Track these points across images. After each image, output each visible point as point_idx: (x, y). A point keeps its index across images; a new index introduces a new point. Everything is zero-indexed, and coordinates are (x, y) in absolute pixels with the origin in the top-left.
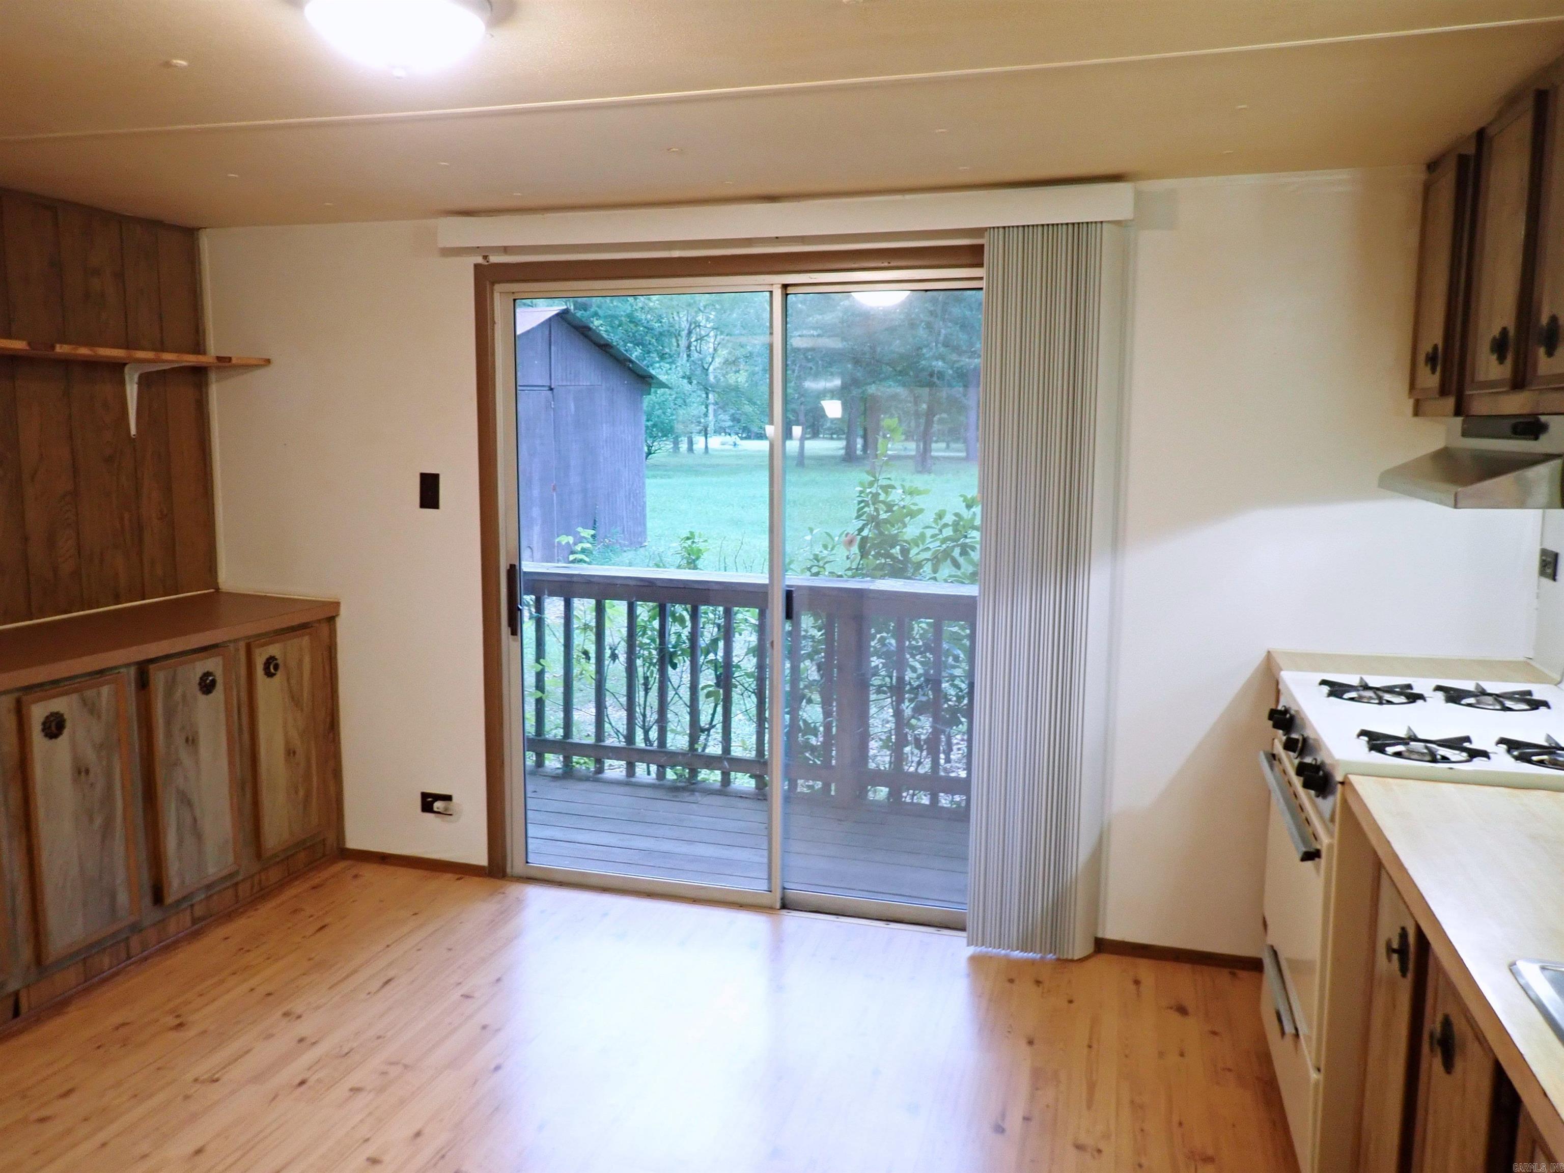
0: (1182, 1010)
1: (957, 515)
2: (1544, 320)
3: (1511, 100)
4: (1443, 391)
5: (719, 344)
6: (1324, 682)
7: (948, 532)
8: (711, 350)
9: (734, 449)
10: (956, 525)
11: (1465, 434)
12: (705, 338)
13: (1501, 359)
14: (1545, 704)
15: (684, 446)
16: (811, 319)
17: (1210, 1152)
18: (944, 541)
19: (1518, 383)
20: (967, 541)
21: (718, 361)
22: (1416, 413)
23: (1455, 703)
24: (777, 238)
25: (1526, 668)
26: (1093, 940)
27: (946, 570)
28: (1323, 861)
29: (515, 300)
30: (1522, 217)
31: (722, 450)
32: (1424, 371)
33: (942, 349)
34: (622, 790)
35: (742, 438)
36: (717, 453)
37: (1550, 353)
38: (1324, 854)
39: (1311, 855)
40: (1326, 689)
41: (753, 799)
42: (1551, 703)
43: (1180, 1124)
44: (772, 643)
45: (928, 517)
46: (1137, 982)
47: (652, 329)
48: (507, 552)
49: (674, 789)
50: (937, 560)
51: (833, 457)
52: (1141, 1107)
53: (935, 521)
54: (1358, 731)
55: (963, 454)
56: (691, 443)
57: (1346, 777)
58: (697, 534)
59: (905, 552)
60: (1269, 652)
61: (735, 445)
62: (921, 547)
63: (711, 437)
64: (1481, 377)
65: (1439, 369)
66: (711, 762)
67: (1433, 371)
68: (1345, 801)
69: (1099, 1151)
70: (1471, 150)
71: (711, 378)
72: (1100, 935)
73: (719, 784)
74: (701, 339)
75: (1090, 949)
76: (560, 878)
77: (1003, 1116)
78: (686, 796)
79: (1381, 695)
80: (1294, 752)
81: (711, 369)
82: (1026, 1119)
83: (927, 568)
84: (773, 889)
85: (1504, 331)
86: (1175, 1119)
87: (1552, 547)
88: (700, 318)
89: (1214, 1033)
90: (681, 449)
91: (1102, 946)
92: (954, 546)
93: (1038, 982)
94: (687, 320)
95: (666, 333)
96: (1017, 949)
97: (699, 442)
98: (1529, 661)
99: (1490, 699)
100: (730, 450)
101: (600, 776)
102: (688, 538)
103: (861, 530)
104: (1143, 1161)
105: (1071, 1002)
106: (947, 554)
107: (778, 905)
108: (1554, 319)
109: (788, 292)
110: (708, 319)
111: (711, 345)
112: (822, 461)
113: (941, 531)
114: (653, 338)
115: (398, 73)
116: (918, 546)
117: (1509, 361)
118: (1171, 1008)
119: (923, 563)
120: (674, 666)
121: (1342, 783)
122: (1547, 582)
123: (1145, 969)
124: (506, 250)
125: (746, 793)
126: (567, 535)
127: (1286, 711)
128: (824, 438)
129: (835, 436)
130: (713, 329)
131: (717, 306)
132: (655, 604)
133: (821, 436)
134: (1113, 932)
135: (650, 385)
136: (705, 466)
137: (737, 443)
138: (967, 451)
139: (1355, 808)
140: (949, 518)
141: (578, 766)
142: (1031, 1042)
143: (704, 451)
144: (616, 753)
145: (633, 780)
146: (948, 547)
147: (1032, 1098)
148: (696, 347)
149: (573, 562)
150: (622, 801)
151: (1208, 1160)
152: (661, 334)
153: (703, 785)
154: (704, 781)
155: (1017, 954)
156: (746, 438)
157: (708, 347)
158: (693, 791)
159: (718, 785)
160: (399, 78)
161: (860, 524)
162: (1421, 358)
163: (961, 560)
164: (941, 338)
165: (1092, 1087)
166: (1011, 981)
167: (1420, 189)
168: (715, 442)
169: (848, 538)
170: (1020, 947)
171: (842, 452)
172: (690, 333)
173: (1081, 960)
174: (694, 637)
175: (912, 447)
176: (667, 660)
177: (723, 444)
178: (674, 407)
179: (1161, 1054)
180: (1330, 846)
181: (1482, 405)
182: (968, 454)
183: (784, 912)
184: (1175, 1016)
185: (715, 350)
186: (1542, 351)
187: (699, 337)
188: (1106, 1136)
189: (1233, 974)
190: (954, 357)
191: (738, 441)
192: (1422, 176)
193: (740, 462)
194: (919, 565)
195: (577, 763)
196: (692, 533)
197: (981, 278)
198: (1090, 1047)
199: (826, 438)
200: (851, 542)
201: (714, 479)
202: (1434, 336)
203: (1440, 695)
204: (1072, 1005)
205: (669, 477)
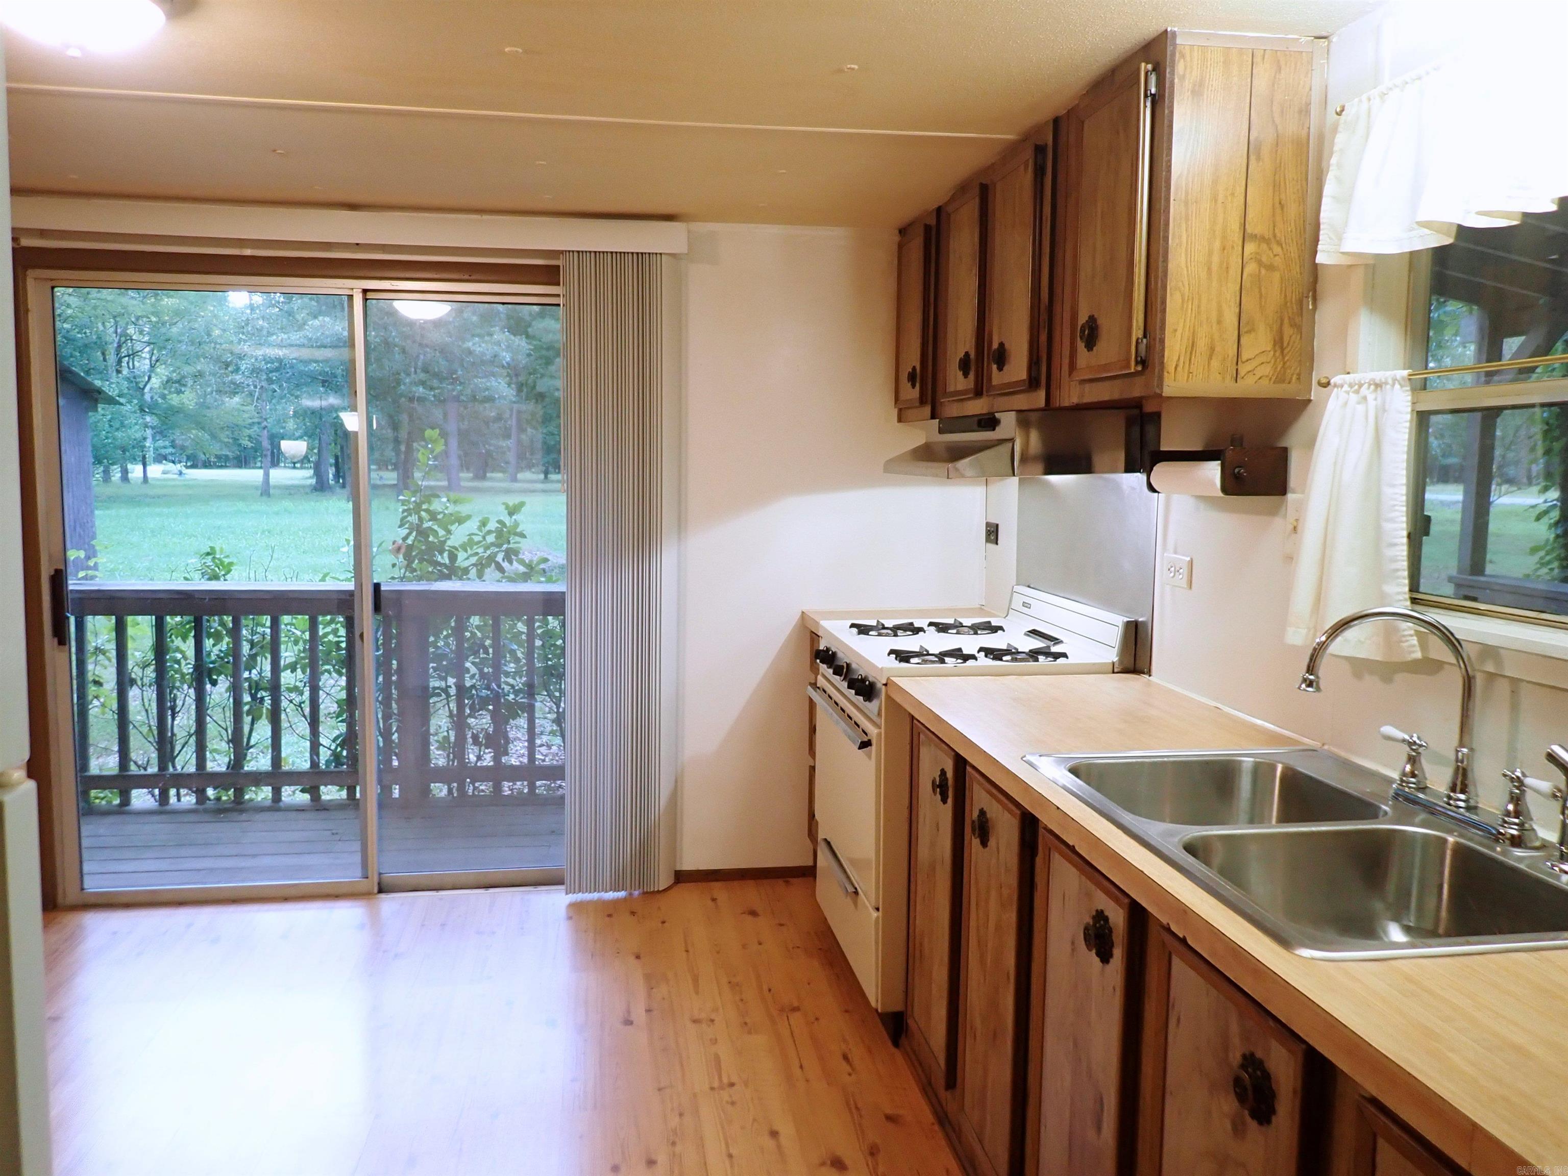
0: (753, 913)
1: (500, 522)
2: (995, 346)
3: (962, 189)
4: (922, 401)
5: (157, 361)
6: (853, 626)
7: (491, 539)
8: (147, 367)
9: (179, 478)
10: (499, 533)
11: (941, 431)
12: (140, 353)
13: (966, 375)
14: (1001, 628)
15: (116, 475)
16: (275, 337)
17: (796, 1004)
18: (487, 548)
19: (978, 392)
20: (511, 546)
21: (155, 382)
22: (900, 420)
23: (944, 632)
24: (357, 244)
25: (981, 610)
26: (673, 873)
27: (490, 572)
28: (874, 748)
29: (53, 288)
30: (975, 270)
31: (165, 480)
32: (906, 385)
33: (422, 376)
34: (156, 818)
35: (187, 467)
36: (158, 483)
37: (1000, 369)
38: (874, 742)
39: (865, 745)
40: (855, 630)
41: (311, 810)
42: (1005, 628)
43: (770, 990)
44: (362, 636)
45: (472, 526)
46: (714, 900)
47: (74, 340)
48: (50, 556)
49: (221, 811)
50: (481, 567)
51: (304, 487)
52: (737, 985)
53: (479, 529)
54: (888, 651)
55: (445, 483)
56: (125, 472)
57: (888, 679)
58: (218, 549)
59: (453, 557)
60: (803, 612)
61: (181, 473)
62: (470, 552)
63: (150, 465)
64: (951, 388)
65: (918, 385)
66: (258, 779)
67: (914, 386)
68: (888, 697)
69: (712, 1021)
70: (933, 222)
71: (147, 397)
72: (678, 868)
73: (270, 801)
74: (133, 355)
75: (671, 881)
76: (124, 900)
77: (629, 1012)
78: (235, 816)
79: (895, 631)
80: (841, 676)
81: (147, 390)
82: (648, 1011)
83: (473, 572)
84: (370, 875)
85: (967, 354)
86: (765, 988)
87: (993, 521)
88: (131, 330)
89: (781, 925)
90: (113, 478)
91: (681, 877)
92: (498, 552)
93: (633, 913)
94: (116, 332)
95: (93, 345)
96: (611, 890)
97: (136, 470)
98: (983, 607)
99: (966, 629)
100: (174, 480)
101: (127, 808)
102: (208, 554)
103: (405, 539)
104: (748, 1020)
105: (663, 922)
106: (491, 559)
107: (376, 890)
108: (1002, 345)
109: (368, 297)
110: (141, 332)
111: (147, 362)
112: (291, 491)
113: (484, 538)
114: (75, 350)
115: (74, 52)
116: (466, 551)
117: (972, 376)
118: (744, 913)
119: (470, 568)
120: (214, 683)
121: (886, 685)
122: (991, 546)
123: (718, 889)
124: (43, 233)
125: (302, 806)
126: (78, 550)
127: (828, 649)
128: (285, 467)
129: (298, 465)
130: (149, 344)
131: (154, 319)
132: (187, 618)
133: (283, 465)
134: (689, 863)
135: (96, 401)
136: (146, 496)
137: (184, 472)
138: (449, 480)
139: (899, 699)
140: (492, 525)
141: (97, 801)
142: (638, 957)
143: (142, 480)
144: (144, 781)
145: (168, 808)
146: (492, 553)
147: (649, 996)
148: (128, 363)
149: (82, 578)
150: (159, 829)
151: (795, 1009)
152: (86, 346)
153: (251, 804)
154: (251, 800)
155: (611, 895)
156: (192, 467)
157: (143, 364)
158: (242, 811)
159: (269, 803)
160: (74, 58)
161: (405, 532)
162: (904, 377)
163: (505, 565)
164: (420, 364)
165: (696, 980)
166: (610, 916)
167: (895, 247)
168: (155, 470)
169: (396, 545)
170: (613, 888)
171: (313, 481)
172: (119, 346)
173: (665, 890)
174: (235, 651)
175: (391, 477)
176: (205, 674)
177: (164, 473)
178: (109, 429)
179: (744, 946)
180: (879, 735)
181: (952, 410)
182: (449, 484)
183: (383, 896)
184: (750, 918)
185: (152, 366)
186: (995, 367)
187: (131, 352)
188: (715, 1010)
189: (787, 882)
190: (435, 383)
191: (185, 471)
192: (897, 238)
193: (190, 492)
194: (466, 571)
195: (97, 798)
196: (212, 548)
197: (558, 296)
198: (687, 951)
199: (289, 467)
200: (399, 549)
201: (165, 510)
202: (913, 359)
203: (933, 628)
204: (665, 925)
205: (108, 508)
